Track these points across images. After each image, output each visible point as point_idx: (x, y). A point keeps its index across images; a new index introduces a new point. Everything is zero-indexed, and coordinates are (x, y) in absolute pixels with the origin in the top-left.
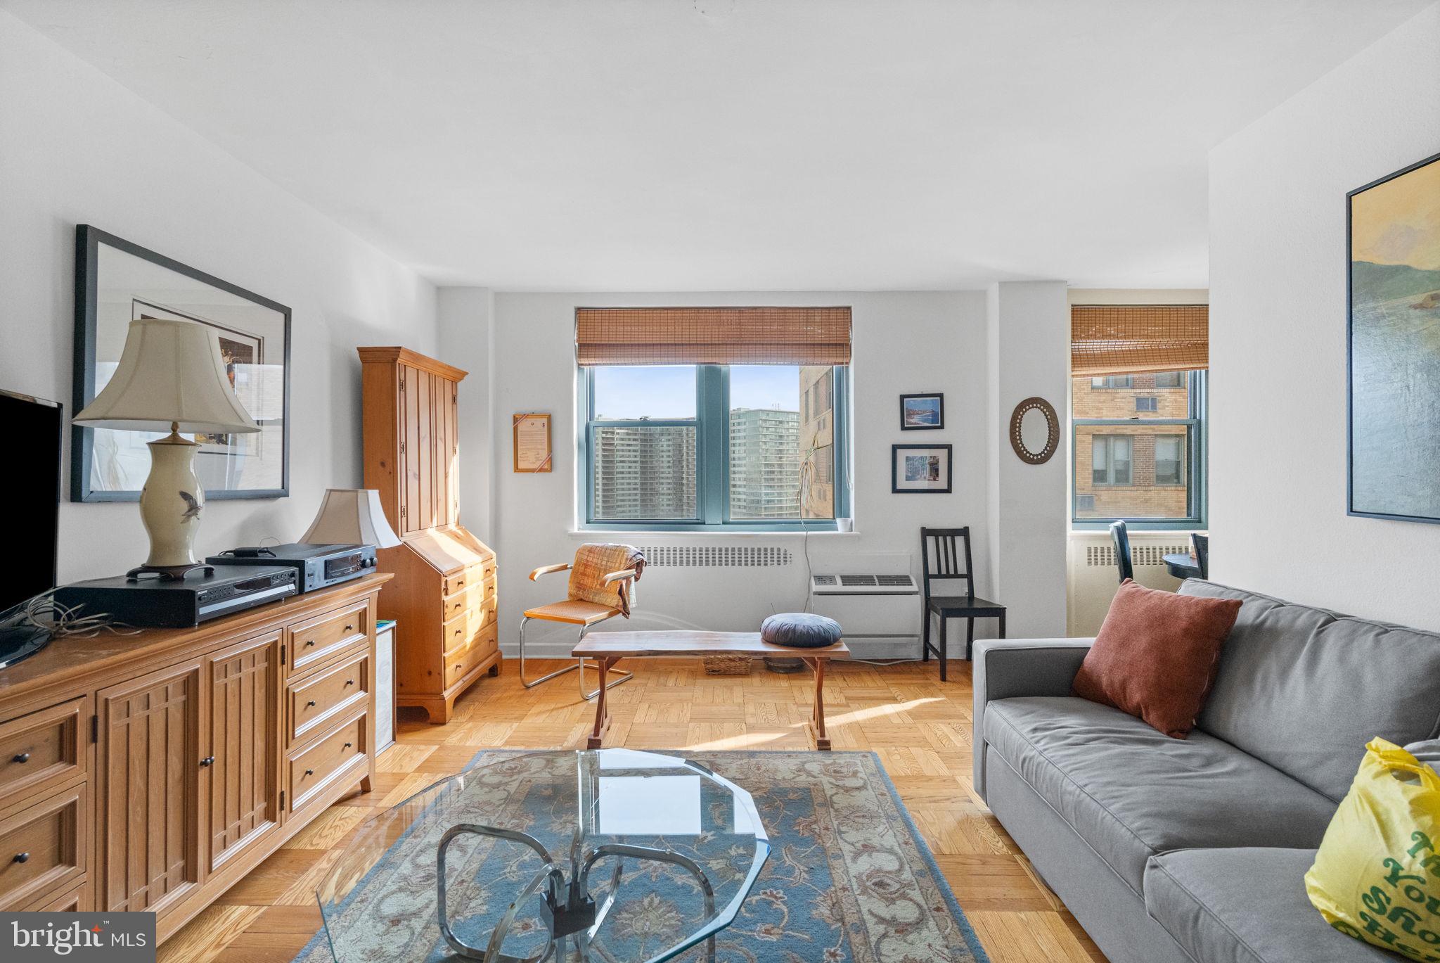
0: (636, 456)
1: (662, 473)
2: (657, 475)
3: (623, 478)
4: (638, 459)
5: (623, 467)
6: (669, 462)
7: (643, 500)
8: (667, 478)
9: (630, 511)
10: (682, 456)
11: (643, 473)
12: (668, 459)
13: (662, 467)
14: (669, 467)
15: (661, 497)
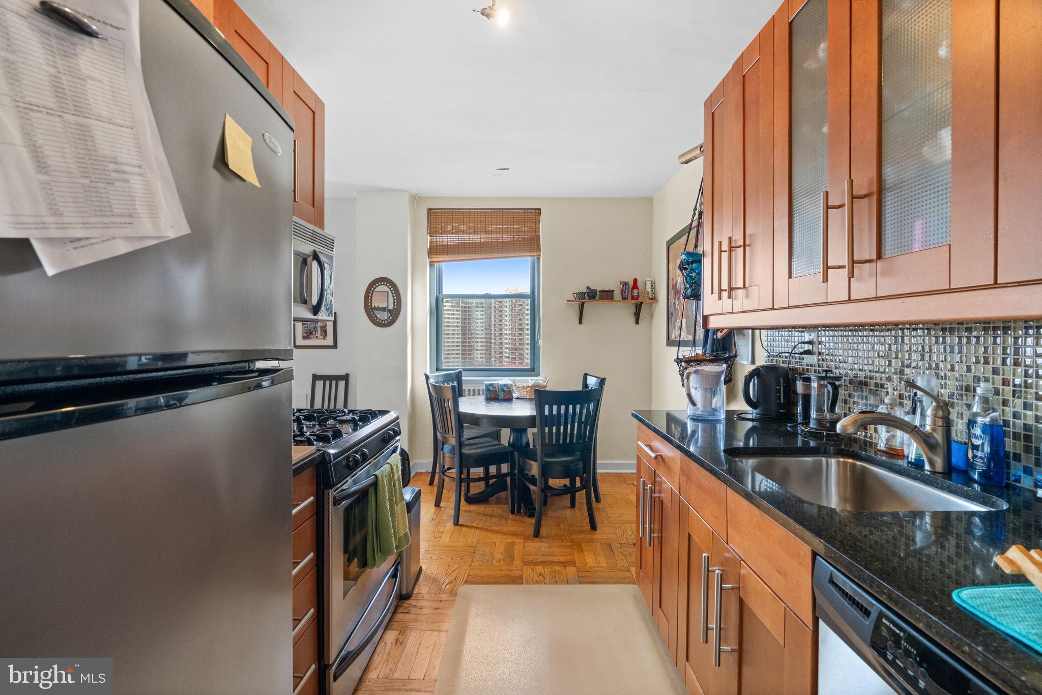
0: (458, 323)
1: (477, 334)
2: (473, 336)
3: (449, 338)
4: (460, 324)
5: (449, 330)
6: (482, 327)
7: (463, 354)
8: (481, 338)
9: (453, 362)
10: (491, 322)
11: (463, 335)
12: (482, 325)
13: (477, 330)
14: (482, 330)
15: (476, 352)
